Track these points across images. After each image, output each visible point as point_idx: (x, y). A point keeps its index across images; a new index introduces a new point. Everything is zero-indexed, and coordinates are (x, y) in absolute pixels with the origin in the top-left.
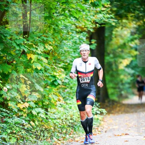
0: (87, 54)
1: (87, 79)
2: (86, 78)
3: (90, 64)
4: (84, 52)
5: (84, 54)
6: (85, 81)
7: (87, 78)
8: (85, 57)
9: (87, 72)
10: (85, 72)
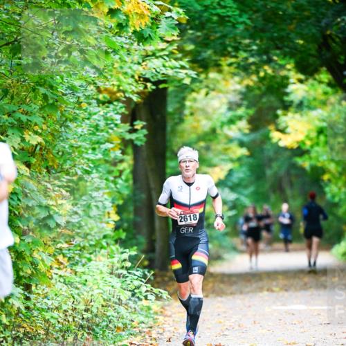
0: (193, 167)
1: (192, 217)
2: (190, 216)
3: (198, 189)
4: (188, 164)
5: (187, 167)
6: (189, 222)
7: (192, 215)
8: (190, 174)
9: (192, 203)
10: (188, 203)
